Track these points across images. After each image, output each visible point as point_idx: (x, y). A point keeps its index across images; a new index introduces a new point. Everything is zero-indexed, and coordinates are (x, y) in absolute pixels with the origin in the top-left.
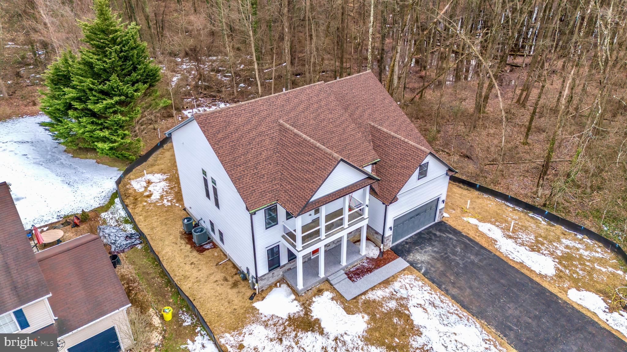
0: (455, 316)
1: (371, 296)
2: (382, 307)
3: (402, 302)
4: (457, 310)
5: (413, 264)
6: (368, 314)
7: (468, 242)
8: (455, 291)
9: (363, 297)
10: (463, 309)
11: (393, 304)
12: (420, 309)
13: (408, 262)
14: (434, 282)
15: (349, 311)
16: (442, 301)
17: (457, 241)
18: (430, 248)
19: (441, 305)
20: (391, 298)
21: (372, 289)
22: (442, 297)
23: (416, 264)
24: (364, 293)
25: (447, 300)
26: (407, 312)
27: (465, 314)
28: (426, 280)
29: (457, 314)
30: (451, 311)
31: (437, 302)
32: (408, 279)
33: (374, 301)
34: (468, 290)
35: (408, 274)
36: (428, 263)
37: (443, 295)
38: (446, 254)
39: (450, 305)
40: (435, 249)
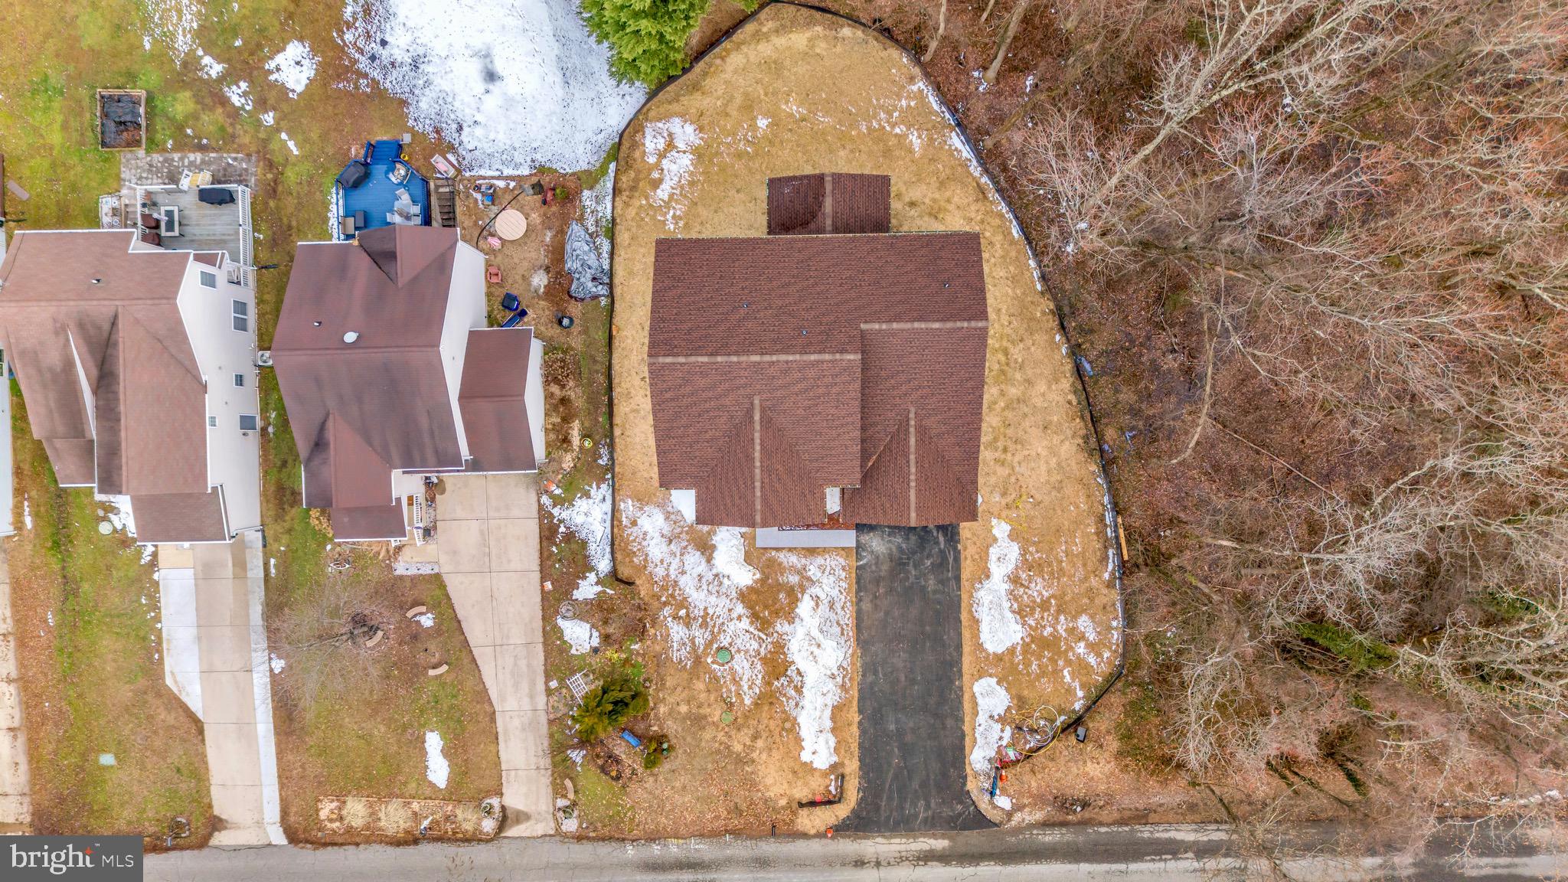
0: (839, 629)
1: (782, 557)
2: (782, 575)
3: (807, 581)
4: (847, 625)
5: (859, 547)
6: (763, 573)
7: (951, 560)
8: (866, 606)
9: (773, 553)
10: (854, 629)
11: (794, 579)
12: (813, 603)
13: (857, 541)
14: (858, 582)
15: (748, 559)
16: (843, 608)
17: (941, 551)
18: (900, 540)
19: (839, 610)
20: (798, 572)
21: (790, 550)
22: (848, 604)
23: (863, 550)
24: (777, 549)
25: (850, 610)
26: (800, 595)
27: (851, 634)
28: (854, 575)
29: (843, 629)
30: (842, 622)
31: (838, 606)
32: (837, 562)
33: (780, 564)
34: (882, 614)
35: (841, 556)
36: (877, 557)
37: (852, 602)
38: (908, 559)
39: (847, 617)
40: (904, 546)
